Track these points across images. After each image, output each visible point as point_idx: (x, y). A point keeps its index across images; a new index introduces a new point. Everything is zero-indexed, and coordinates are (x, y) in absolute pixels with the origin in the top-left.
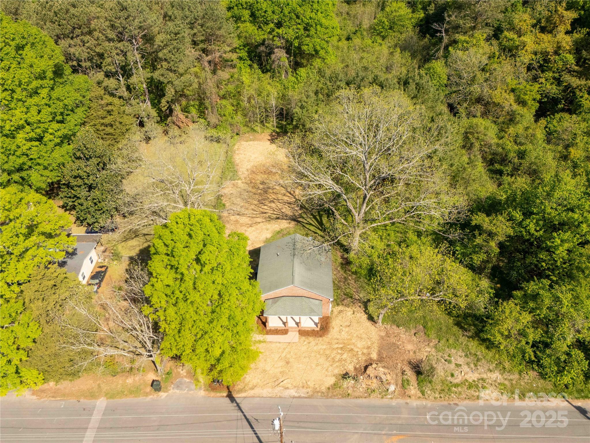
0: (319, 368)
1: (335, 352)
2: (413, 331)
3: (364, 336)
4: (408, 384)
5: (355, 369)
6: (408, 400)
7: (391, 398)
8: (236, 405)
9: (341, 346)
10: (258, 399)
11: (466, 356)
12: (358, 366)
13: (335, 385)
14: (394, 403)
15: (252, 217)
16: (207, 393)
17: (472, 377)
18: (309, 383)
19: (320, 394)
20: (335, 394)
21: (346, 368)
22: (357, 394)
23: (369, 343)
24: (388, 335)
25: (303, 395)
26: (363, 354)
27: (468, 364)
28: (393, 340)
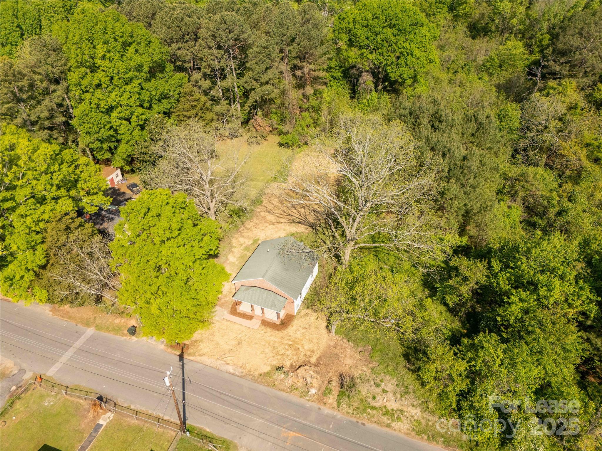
0: (263, 355)
1: (283, 346)
2: (360, 349)
3: (315, 340)
4: (329, 393)
5: (292, 365)
6: (322, 407)
7: (308, 400)
8: (181, 364)
9: (291, 343)
10: (201, 365)
11: (398, 385)
12: (294, 364)
13: (267, 373)
14: (308, 404)
15: (278, 217)
16: (166, 347)
17: (392, 405)
18: (247, 365)
19: (251, 377)
20: (263, 380)
21: (284, 362)
22: (281, 387)
23: (316, 348)
24: (335, 346)
25: (237, 373)
26: (305, 355)
27: (395, 393)
28: (338, 351)
